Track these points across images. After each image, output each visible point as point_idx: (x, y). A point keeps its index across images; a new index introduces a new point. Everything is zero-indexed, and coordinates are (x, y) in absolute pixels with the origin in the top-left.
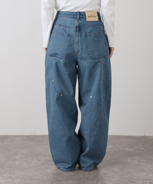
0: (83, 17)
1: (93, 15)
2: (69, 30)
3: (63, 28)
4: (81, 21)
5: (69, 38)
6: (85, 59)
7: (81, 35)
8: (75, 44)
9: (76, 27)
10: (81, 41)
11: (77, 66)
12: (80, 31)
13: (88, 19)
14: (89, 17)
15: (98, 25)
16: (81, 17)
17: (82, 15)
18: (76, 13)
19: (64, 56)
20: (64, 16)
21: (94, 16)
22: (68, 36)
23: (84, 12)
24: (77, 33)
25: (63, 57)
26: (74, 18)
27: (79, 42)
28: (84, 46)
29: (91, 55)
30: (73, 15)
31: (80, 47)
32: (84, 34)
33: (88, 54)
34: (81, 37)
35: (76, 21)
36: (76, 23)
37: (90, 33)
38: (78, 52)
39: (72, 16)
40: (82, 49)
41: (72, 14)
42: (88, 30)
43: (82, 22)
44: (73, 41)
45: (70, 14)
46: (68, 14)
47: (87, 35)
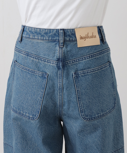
0: (71, 39)
1: (90, 35)
2: (45, 66)
3: (33, 61)
4: (67, 47)
5: (45, 81)
6: (76, 119)
7: (68, 74)
8: (56, 92)
9: (58, 60)
10: (67, 88)
11: (62, 123)
12: (66, 68)
13: (81, 44)
14: (82, 38)
15: (100, 54)
16: (68, 39)
17: (69, 35)
18: (57, 31)
19: (38, 115)
20: (34, 36)
21: (93, 37)
22: (43, 77)
23: (73, 30)
24: (60, 72)
25: (35, 116)
26: (54, 41)
27: (64, 89)
28: (74, 96)
29: (86, 113)
30: (52, 36)
31: (65, 97)
32: (72, 72)
33: (82, 112)
34: (67, 79)
35: (58, 48)
36: (58, 52)
37: (85, 71)
38: (62, 105)
39: (49, 38)
40: (69, 101)
41: (50, 32)
42: (82, 64)
43: (69, 49)
44: (53, 86)
45: (46, 33)
46: (43, 34)
47: (78, 74)
